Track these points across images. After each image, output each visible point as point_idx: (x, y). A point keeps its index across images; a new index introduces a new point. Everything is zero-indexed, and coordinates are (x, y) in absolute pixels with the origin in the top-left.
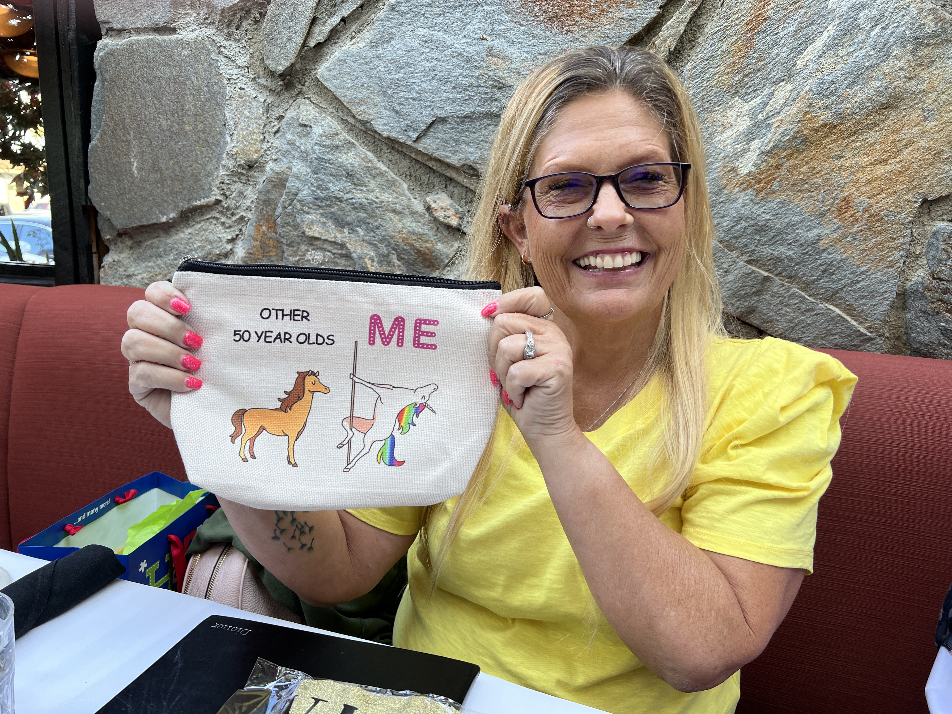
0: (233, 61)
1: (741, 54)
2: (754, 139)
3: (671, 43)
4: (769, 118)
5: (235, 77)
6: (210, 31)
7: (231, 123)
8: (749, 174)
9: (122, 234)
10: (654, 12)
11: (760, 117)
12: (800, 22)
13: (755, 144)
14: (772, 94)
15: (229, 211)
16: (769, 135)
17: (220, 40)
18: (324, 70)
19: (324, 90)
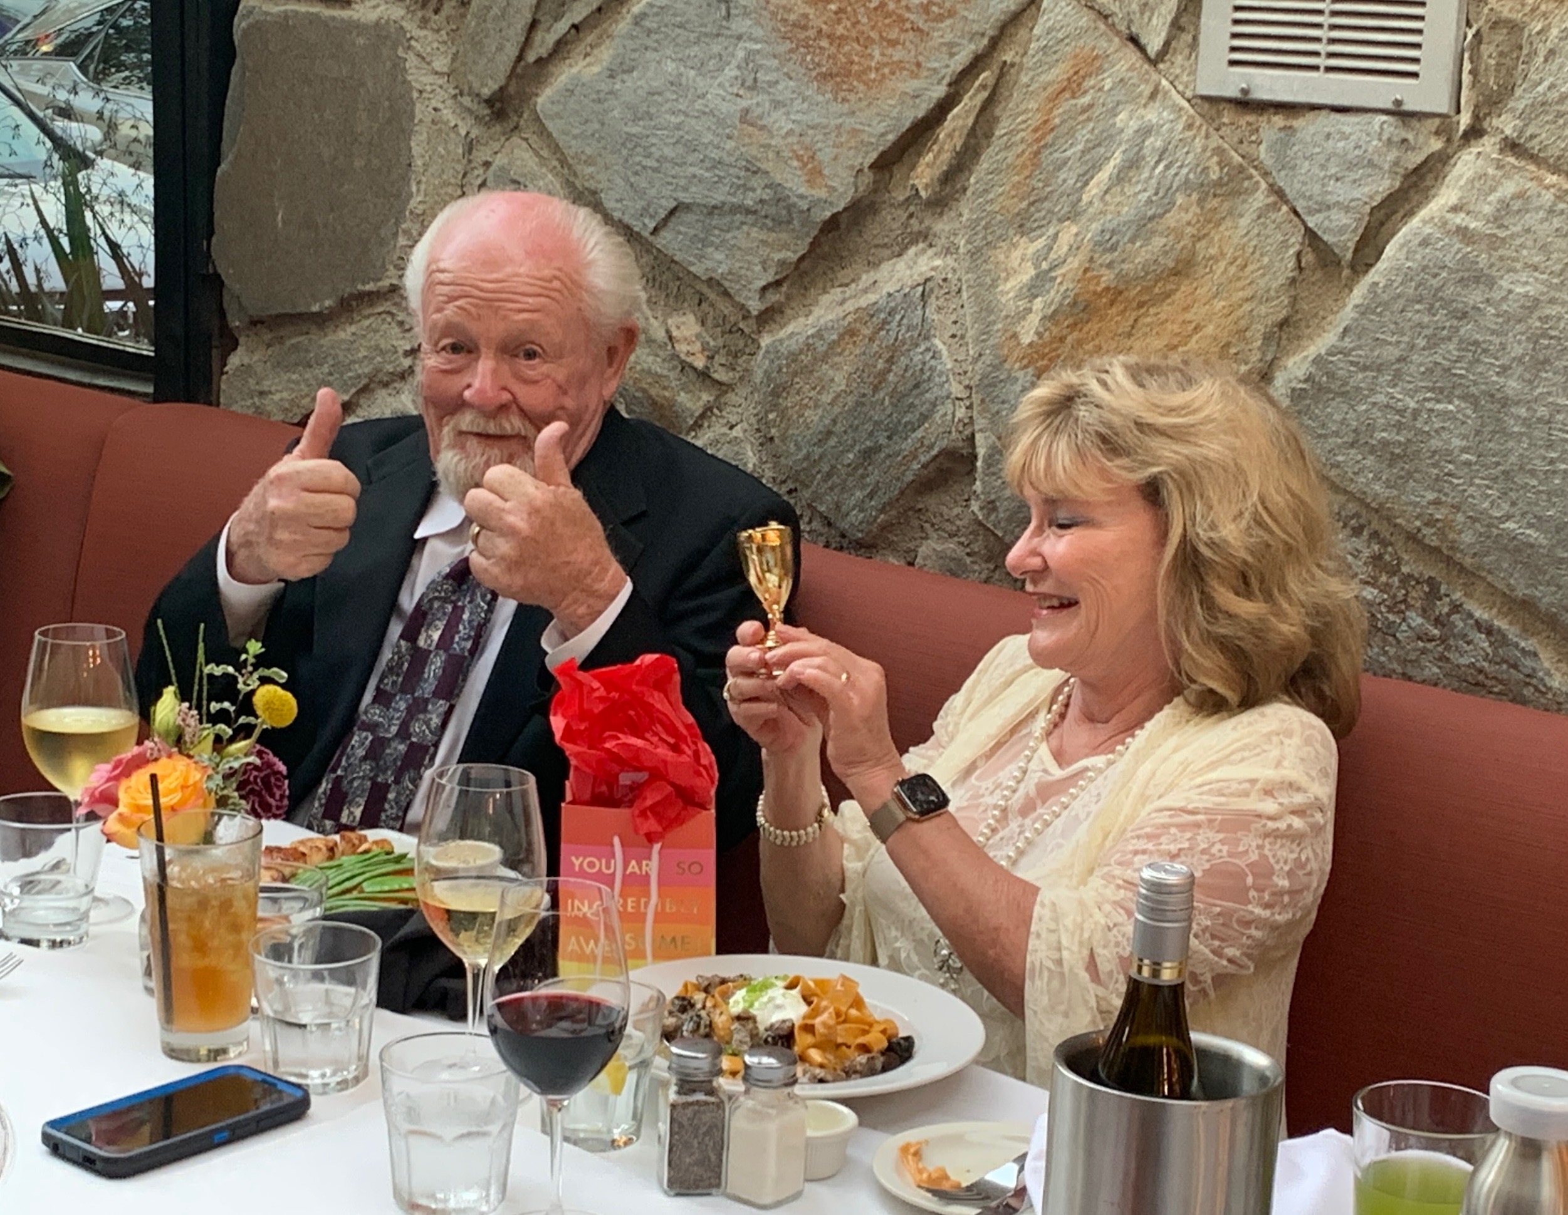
0: (429, 64)
1: (1026, 173)
2: (1036, 296)
3: (958, 143)
4: (1051, 269)
5: (428, 88)
6: (399, 11)
7: (419, 163)
8: (1030, 345)
9: (255, 323)
10: (940, 91)
11: (1045, 266)
12: (1088, 141)
13: (1038, 303)
14: (1056, 236)
16: (1053, 293)
17: (411, 27)
18: (545, 99)
19: (543, 132)
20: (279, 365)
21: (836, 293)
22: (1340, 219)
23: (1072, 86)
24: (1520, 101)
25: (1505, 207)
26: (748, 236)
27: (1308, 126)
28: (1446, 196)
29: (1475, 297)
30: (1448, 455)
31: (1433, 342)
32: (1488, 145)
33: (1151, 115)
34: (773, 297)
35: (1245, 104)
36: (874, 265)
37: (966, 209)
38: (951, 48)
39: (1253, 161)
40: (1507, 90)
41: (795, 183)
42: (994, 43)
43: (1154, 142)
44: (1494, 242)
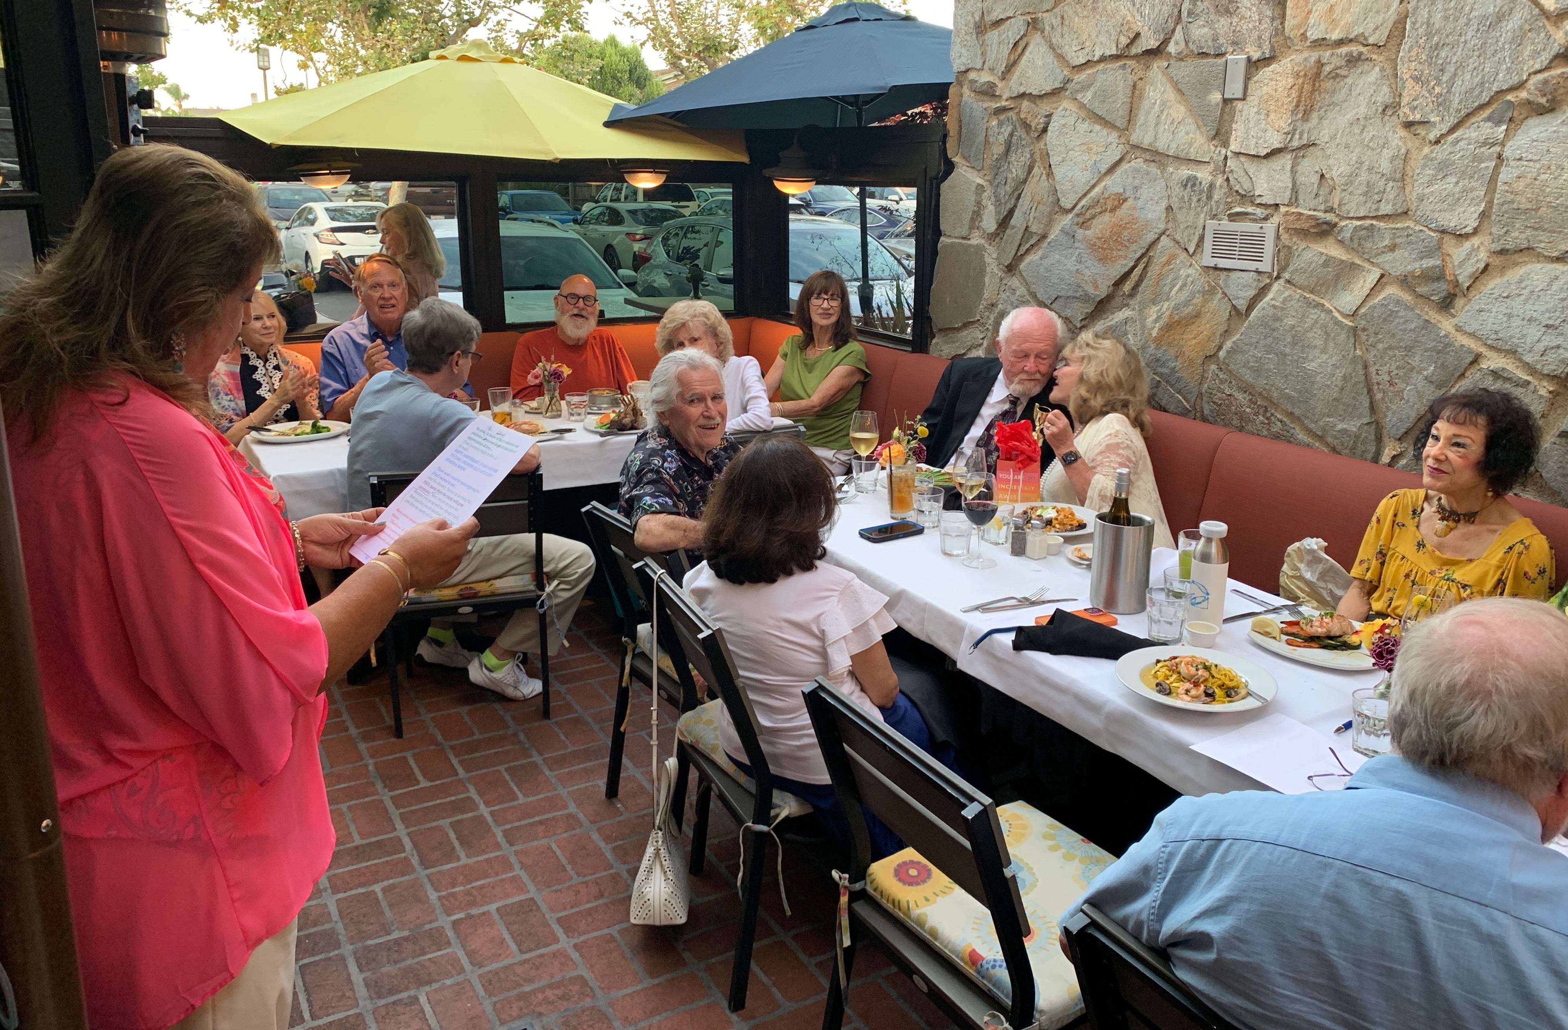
0: (991, 256)
1: (1155, 287)
2: (1157, 323)
3: (1137, 278)
4: (1161, 315)
5: (990, 263)
6: (983, 241)
7: (987, 284)
9: (940, 330)
10: (1132, 264)
11: (1159, 314)
12: (1172, 278)
13: (1157, 325)
14: (1163, 305)
15: (983, 325)
16: (1161, 322)
17: (986, 246)
18: (1022, 266)
19: (1022, 275)
20: (947, 343)
21: (1102, 322)
22: (1242, 302)
23: (1168, 263)
24: (1290, 269)
25: (1285, 299)
26: (1077, 305)
27: (1234, 275)
28: (1270, 295)
29: (1277, 325)
30: (1269, 370)
31: (1266, 337)
32: (1281, 281)
33: (1190, 271)
34: (1084, 323)
35: (1216, 268)
36: (1113, 313)
37: (1138, 297)
38: (1135, 252)
39: (1218, 285)
40: (1287, 265)
41: (1091, 290)
42: (1148, 250)
43: (1190, 279)
44: (1282, 309)
